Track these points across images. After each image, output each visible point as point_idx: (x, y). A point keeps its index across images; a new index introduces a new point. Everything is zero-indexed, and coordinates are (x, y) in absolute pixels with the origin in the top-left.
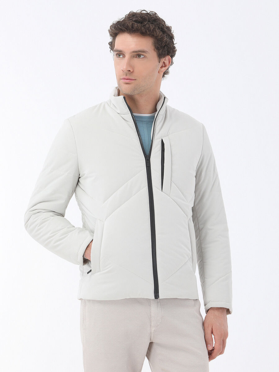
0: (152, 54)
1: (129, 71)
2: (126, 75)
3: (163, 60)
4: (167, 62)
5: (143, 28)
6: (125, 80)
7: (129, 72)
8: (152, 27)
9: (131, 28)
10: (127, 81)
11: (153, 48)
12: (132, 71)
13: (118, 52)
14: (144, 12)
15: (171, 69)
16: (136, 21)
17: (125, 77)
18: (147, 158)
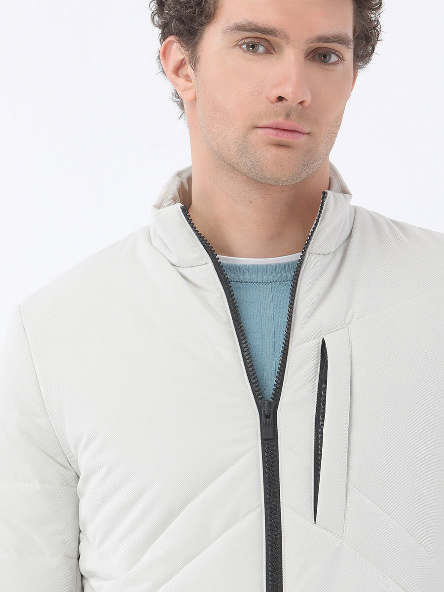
1: (302, 103)
2: (288, 116)
7: (300, 107)
18: (266, 409)
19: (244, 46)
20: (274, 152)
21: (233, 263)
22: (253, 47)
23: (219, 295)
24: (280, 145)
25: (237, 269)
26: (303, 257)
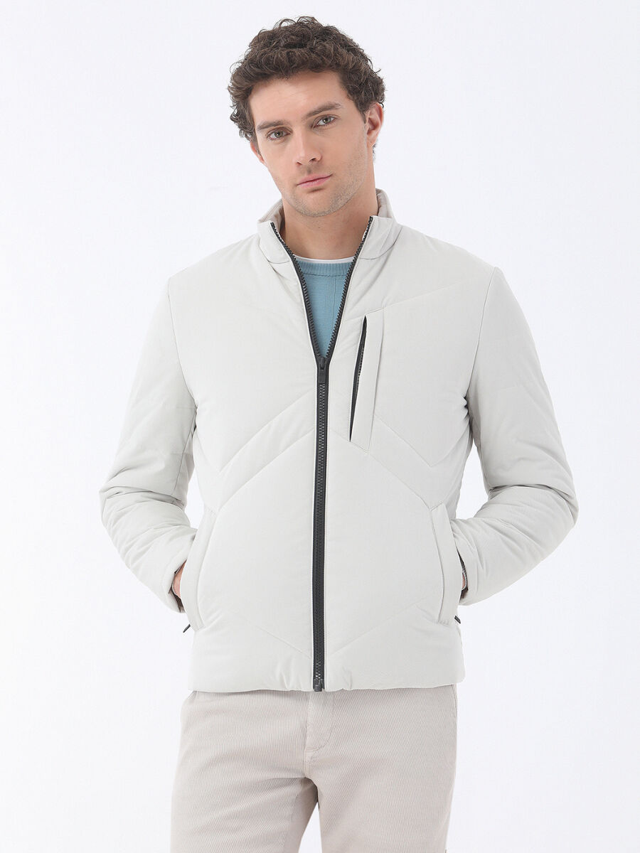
0: (347, 108)
1: (313, 160)
2: (309, 172)
3: (368, 116)
4: (375, 116)
5: (313, 56)
6: (308, 183)
7: (315, 163)
8: (330, 47)
9: (287, 64)
10: (314, 185)
12: (318, 159)
13: (273, 127)
16: (288, 46)
17: (306, 177)
18: (321, 363)
19: (273, 136)
20: (313, 196)
21: (309, 262)
22: (279, 133)
23: (296, 284)
24: (314, 191)
25: (312, 266)
26: (355, 261)
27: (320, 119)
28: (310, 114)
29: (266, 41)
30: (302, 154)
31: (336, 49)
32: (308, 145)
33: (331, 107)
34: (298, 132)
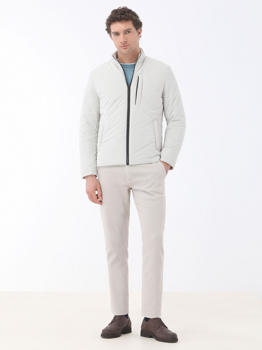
0: (133, 29)
3: (138, 31)
4: (140, 31)
5: (126, 17)
6: (123, 47)
8: (130, 15)
9: (120, 18)
10: (125, 47)
11: (133, 26)
12: (126, 41)
13: (116, 33)
14: (121, 8)
15: (142, 34)
16: (120, 14)
17: (123, 45)
18: (128, 87)
19: (115, 35)
20: (124, 50)
22: (117, 35)
25: (125, 65)
26: (136, 63)
27: (127, 32)
28: (125, 31)
29: (115, 12)
30: (122, 40)
31: (132, 16)
32: (124, 38)
33: (130, 29)
34: (122, 35)
